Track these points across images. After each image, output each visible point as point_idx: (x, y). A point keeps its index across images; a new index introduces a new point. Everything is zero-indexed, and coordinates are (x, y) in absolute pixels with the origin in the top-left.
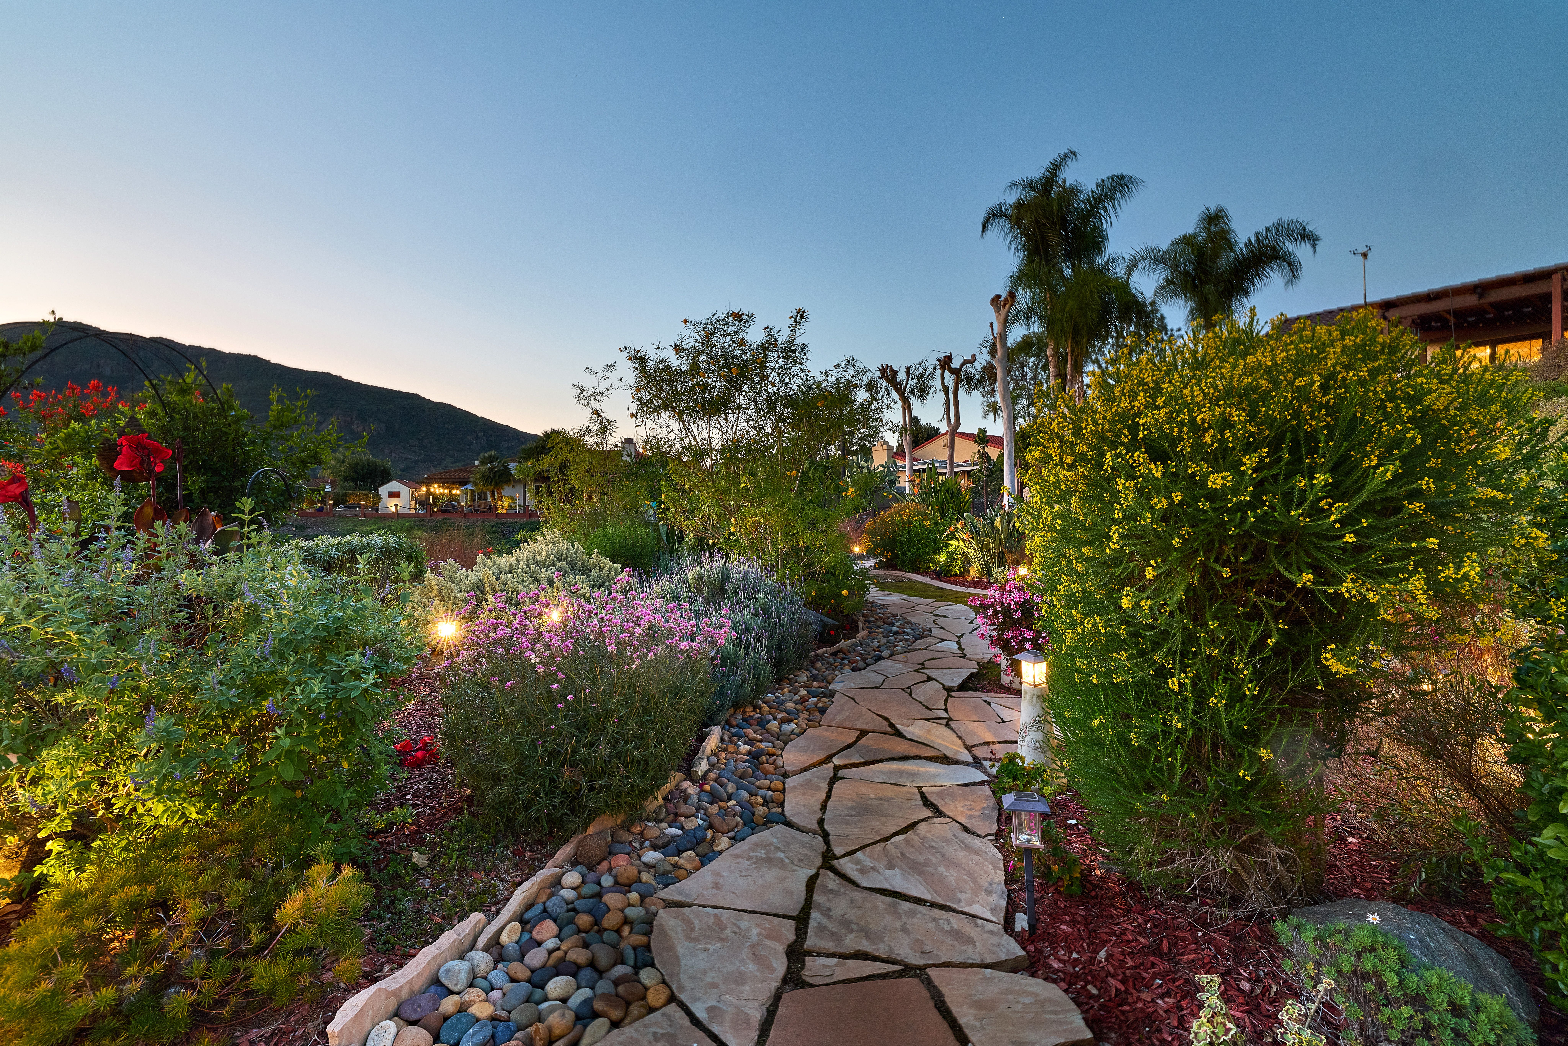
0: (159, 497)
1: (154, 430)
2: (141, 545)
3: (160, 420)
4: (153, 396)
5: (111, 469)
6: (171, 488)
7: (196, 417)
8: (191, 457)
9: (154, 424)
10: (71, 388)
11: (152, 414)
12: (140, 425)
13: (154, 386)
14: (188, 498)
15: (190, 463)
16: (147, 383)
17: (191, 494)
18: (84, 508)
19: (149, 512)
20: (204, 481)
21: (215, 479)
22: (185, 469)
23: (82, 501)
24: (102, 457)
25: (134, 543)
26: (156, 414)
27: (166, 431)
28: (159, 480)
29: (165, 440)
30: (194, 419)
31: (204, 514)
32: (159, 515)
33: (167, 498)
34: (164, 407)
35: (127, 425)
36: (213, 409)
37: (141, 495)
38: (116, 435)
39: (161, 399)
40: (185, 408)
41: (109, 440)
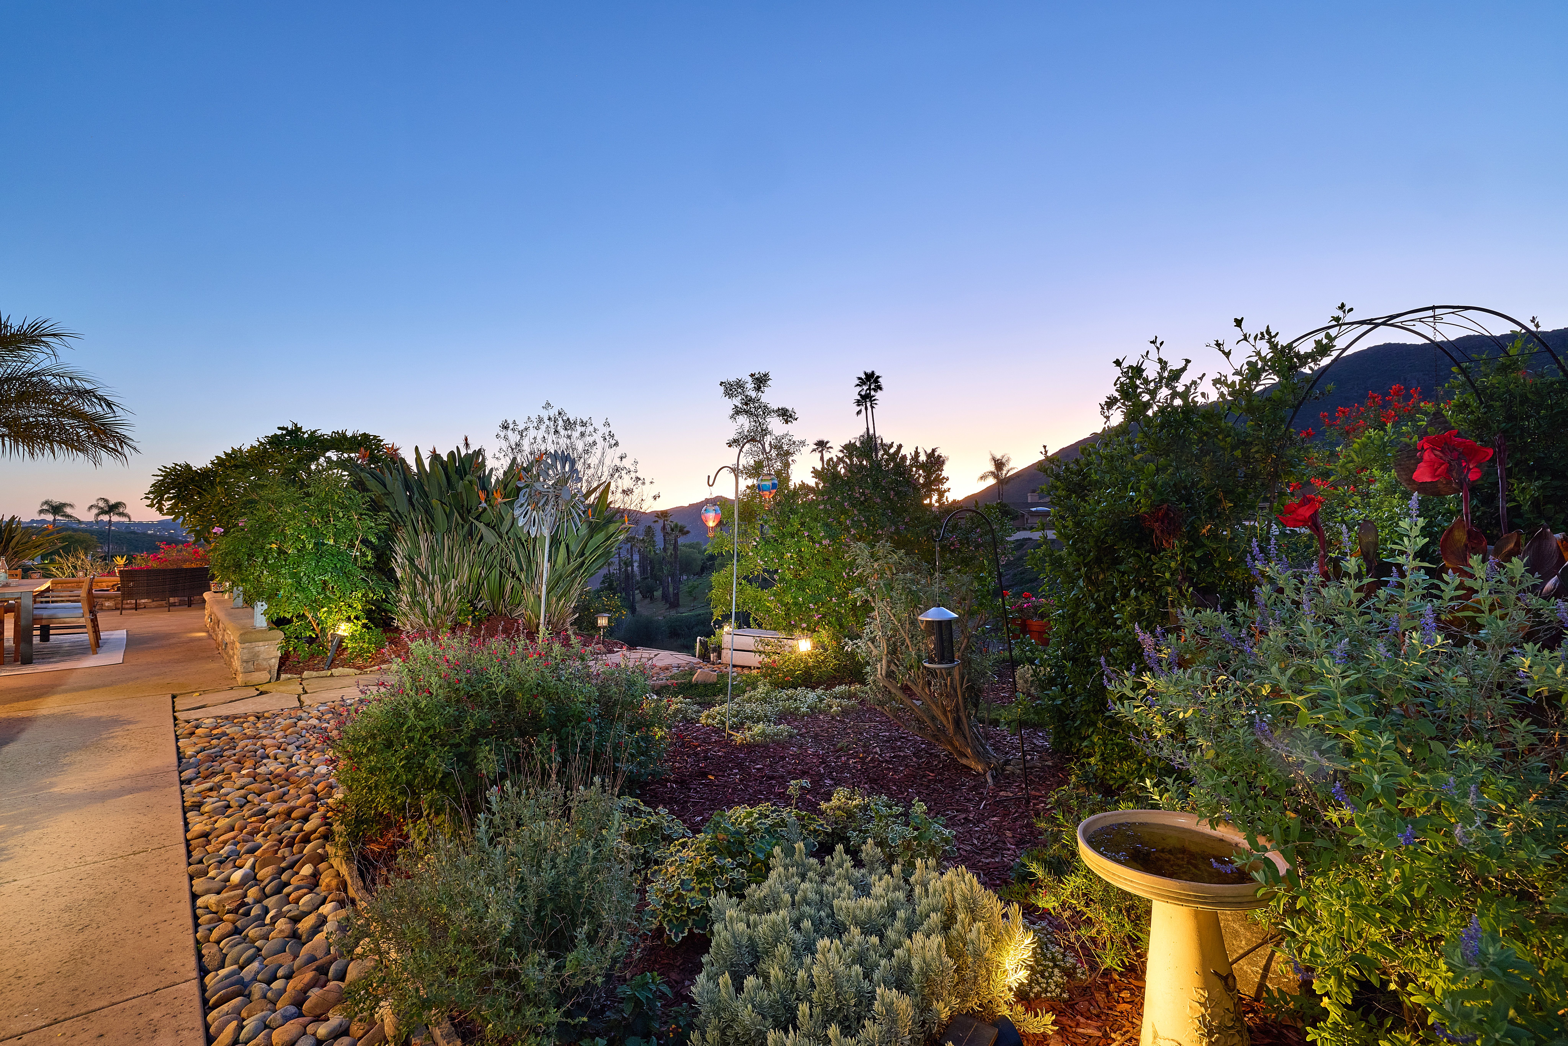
0: (1473, 512)
1: (1465, 426)
2: (1449, 592)
3: (1472, 412)
4: (1463, 385)
5: (1410, 481)
6: (1489, 500)
7: (1524, 400)
8: (1518, 455)
9: (1465, 420)
10: (1372, 397)
11: (1462, 407)
12: (1446, 422)
13: (1463, 371)
14: (1515, 511)
15: (1516, 465)
16: (1454, 369)
17: (1519, 506)
18: (1383, 527)
19: (1461, 536)
20: (1539, 488)
21: (1556, 483)
22: (1509, 473)
23: (1381, 518)
24: (1399, 466)
25: (1438, 587)
26: (1468, 406)
27: (1481, 425)
28: (1474, 489)
29: (1480, 437)
30: (1522, 403)
31: (1543, 536)
32: (1475, 544)
33: (1484, 513)
34: (1478, 395)
35: (1430, 424)
36: (1552, 383)
37: (1449, 511)
38: (1415, 438)
39: (1473, 386)
40: (1508, 391)
41: (1408, 445)
